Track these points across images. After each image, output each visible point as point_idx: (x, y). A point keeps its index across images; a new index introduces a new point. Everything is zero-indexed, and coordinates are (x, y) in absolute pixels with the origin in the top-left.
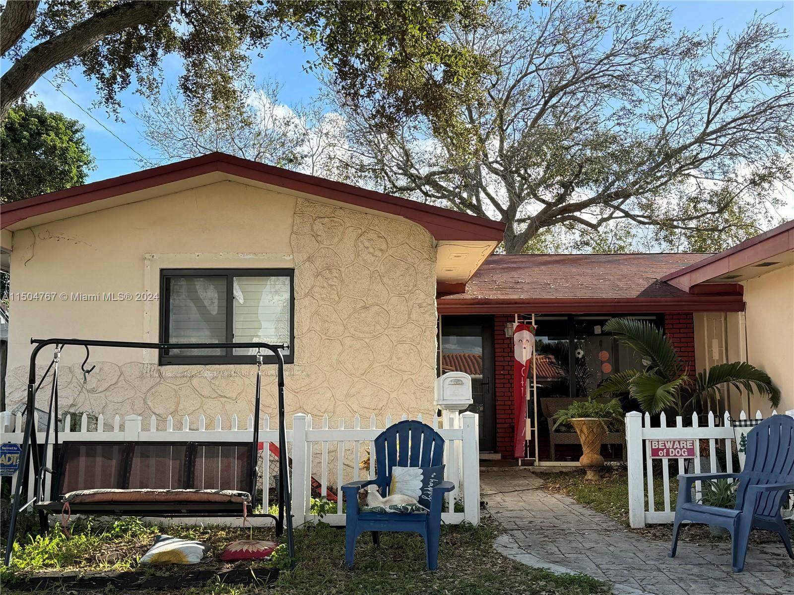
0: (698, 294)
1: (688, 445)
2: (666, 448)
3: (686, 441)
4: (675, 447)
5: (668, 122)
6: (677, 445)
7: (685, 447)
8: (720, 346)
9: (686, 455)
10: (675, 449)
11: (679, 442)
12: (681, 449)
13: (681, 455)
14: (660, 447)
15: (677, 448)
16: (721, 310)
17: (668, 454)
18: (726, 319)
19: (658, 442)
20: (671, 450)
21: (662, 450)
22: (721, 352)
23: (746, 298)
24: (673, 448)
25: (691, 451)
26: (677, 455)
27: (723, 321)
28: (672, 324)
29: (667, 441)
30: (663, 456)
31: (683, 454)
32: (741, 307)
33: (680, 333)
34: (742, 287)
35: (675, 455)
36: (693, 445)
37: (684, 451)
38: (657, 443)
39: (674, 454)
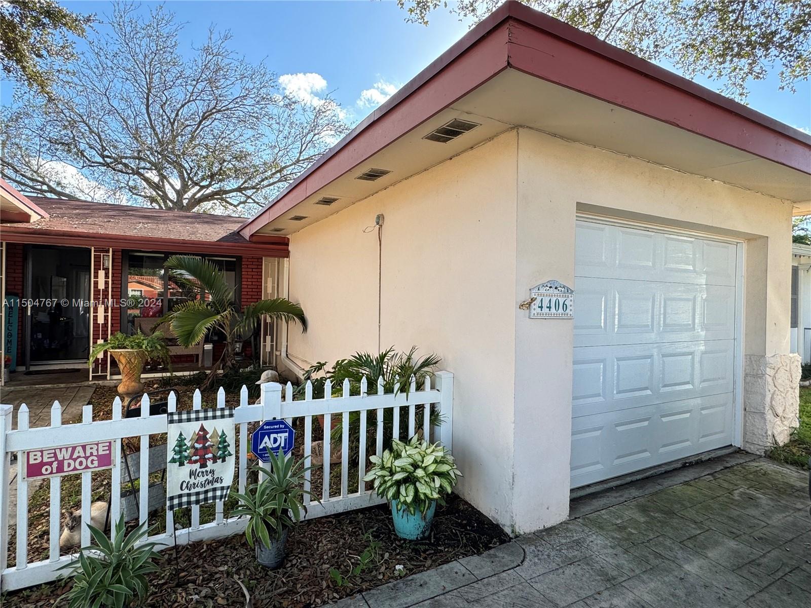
0: (255, 243)
1: (101, 449)
2: (57, 459)
3: (97, 444)
4: (75, 456)
5: (280, 151)
6: (79, 452)
7: (95, 453)
8: (273, 283)
9: (95, 467)
10: (75, 460)
11: (84, 447)
12: (87, 458)
13: (87, 467)
14: (46, 460)
15: (79, 457)
16: (275, 256)
17: (60, 469)
18: (278, 263)
19: (42, 452)
20: (66, 463)
21: (50, 464)
22: (273, 287)
23: (290, 248)
24: (71, 458)
25: (105, 460)
26: (78, 467)
27: (276, 263)
28: (247, 265)
29: (61, 449)
30: (51, 473)
31: (90, 465)
32: (287, 254)
33: (252, 271)
34: (288, 239)
35: (75, 469)
36: (110, 449)
37: (92, 461)
38: (39, 454)
39: (72, 467)
